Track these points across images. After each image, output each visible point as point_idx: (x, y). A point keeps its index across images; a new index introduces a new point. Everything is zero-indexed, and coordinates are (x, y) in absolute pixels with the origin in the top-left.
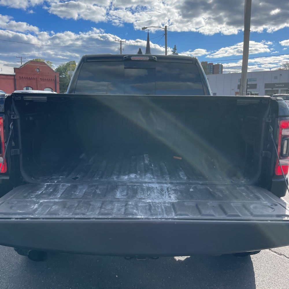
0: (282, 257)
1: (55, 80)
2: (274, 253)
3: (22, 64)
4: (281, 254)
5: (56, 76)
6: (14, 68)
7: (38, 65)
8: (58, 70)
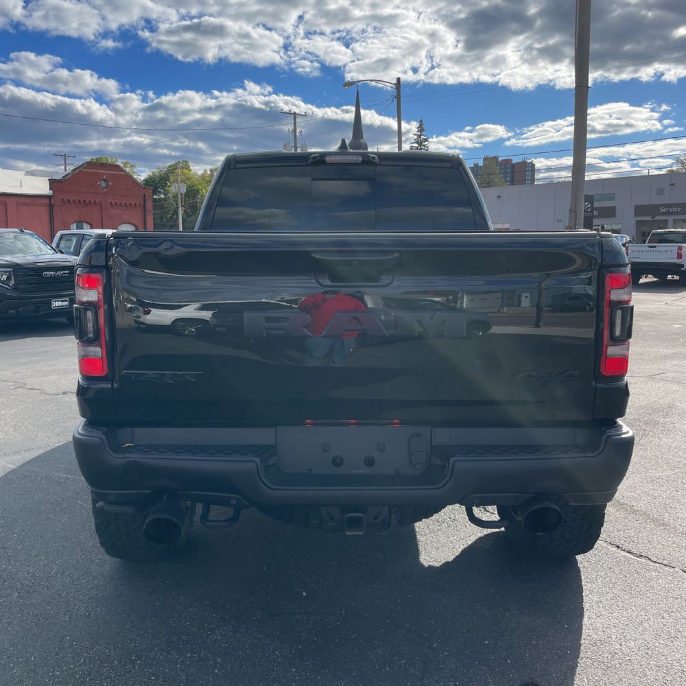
0: (643, 560)
1: (144, 205)
2: (627, 554)
3: (66, 170)
4: (641, 556)
5: (145, 196)
6: (49, 180)
7: (104, 172)
8: (149, 182)
